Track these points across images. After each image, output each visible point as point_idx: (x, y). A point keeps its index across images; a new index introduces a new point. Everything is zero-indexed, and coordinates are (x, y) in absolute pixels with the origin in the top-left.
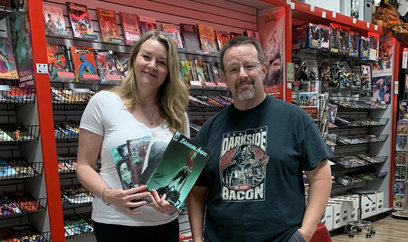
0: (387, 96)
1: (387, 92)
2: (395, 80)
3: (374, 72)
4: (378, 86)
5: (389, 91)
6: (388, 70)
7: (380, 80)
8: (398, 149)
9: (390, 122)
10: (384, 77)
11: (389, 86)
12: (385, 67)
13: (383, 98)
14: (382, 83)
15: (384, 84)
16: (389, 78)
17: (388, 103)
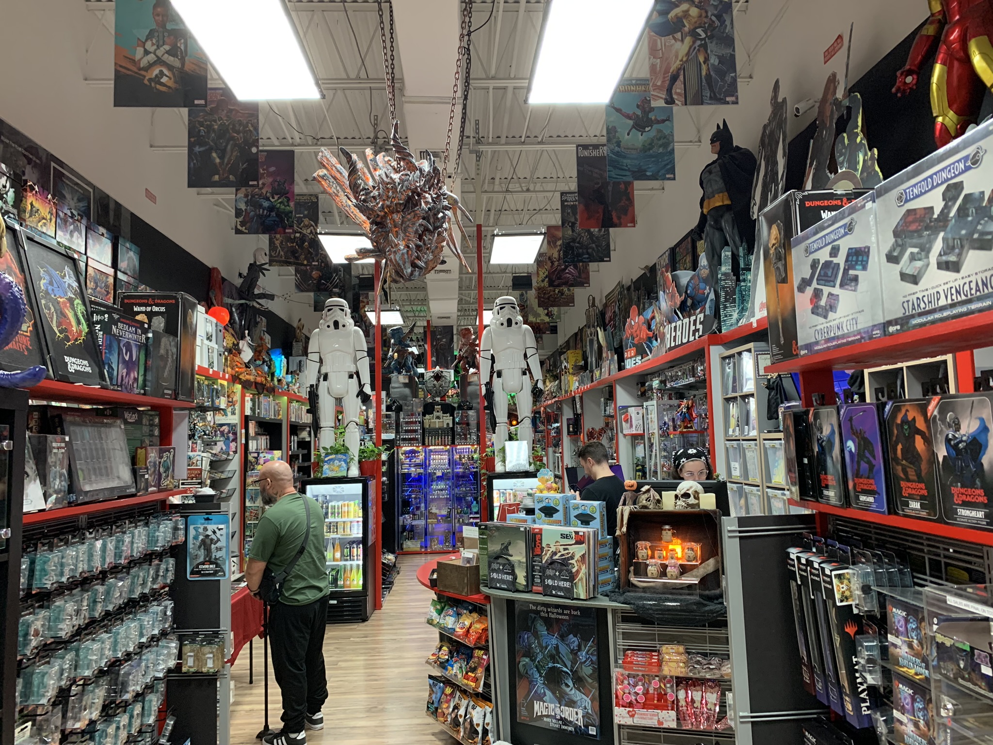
0: (233, 445)
1: (233, 440)
2: (241, 429)
3: (217, 417)
4: (222, 433)
5: (235, 440)
6: (233, 417)
7: (224, 427)
8: (248, 504)
9: (237, 474)
10: (228, 425)
11: (235, 434)
12: (229, 414)
13: (228, 446)
14: (226, 431)
15: (229, 432)
16: (235, 425)
17: (235, 452)
